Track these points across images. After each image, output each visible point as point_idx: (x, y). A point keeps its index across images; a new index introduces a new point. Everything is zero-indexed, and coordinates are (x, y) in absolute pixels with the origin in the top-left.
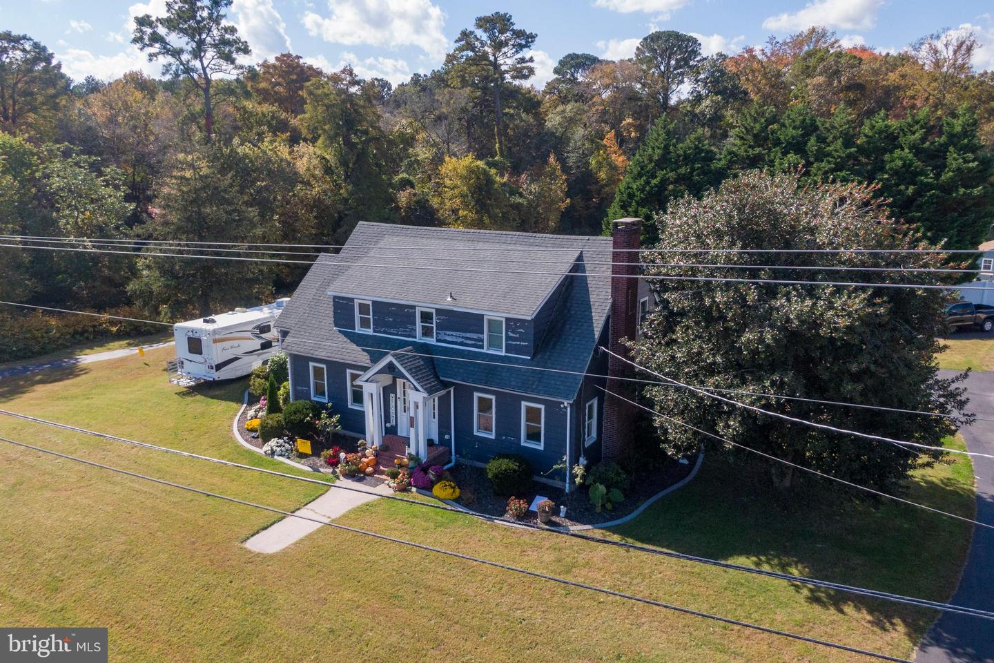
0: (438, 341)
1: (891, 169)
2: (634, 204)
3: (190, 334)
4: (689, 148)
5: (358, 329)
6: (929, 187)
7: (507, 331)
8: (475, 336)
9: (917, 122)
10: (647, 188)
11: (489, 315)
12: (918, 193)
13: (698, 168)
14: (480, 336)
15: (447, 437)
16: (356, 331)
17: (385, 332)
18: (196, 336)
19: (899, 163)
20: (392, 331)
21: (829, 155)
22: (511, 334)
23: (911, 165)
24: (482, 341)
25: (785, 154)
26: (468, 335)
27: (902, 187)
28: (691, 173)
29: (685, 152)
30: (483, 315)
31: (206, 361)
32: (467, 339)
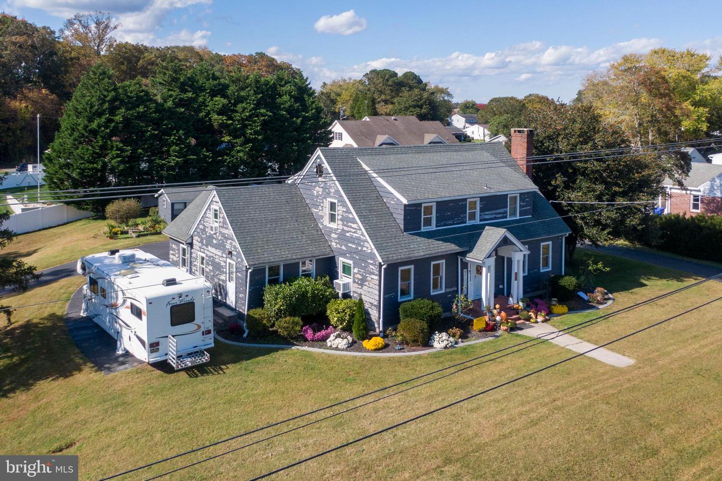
0: (481, 220)
1: (284, 108)
5: (424, 229)
8: (502, 210)
10: (112, 125)
11: (510, 194)
14: (505, 209)
15: (501, 286)
16: (422, 230)
17: (445, 225)
19: (288, 104)
20: (450, 222)
21: (245, 98)
22: (522, 204)
24: (506, 213)
25: (212, 97)
26: (498, 211)
27: (294, 119)
28: (147, 111)
30: (507, 195)
31: (199, 327)
32: (496, 214)
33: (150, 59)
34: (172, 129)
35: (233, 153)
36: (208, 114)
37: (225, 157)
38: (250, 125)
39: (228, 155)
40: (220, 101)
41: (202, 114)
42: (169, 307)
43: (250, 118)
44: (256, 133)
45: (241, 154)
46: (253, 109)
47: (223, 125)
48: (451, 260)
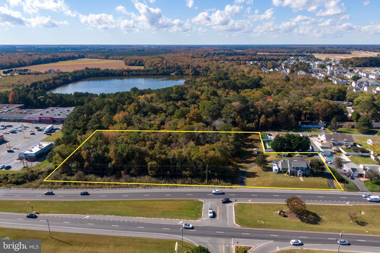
0: (301, 169)
7: (305, 168)
48: (296, 172)
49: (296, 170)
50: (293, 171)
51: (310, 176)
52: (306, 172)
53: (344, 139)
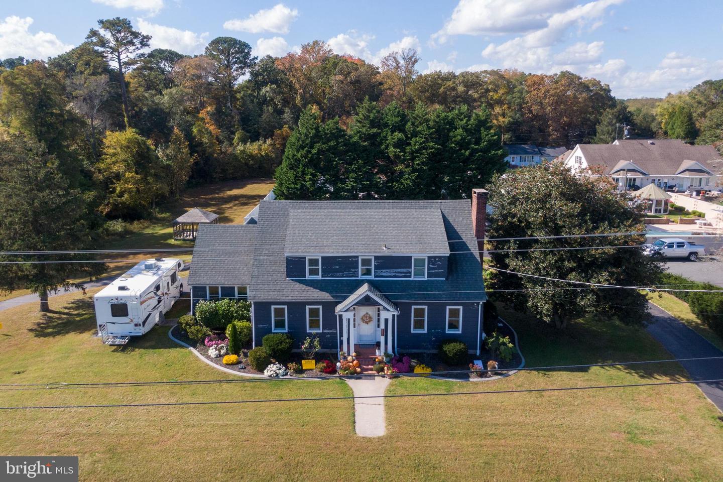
0: (375, 277)
1: (455, 141)
2: (301, 166)
3: (115, 302)
4: (334, 129)
5: (308, 277)
6: (477, 151)
7: (428, 264)
8: (405, 270)
9: (462, 114)
10: (310, 156)
11: (415, 256)
12: (471, 154)
13: (342, 142)
14: (409, 270)
16: (307, 278)
17: (333, 276)
18: (123, 302)
19: (459, 137)
20: (338, 275)
21: (420, 132)
22: (431, 266)
23: (465, 139)
24: (411, 273)
25: (393, 132)
26: (399, 270)
27: (463, 151)
28: (337, 144)
29: (331, 132)
30: (411, 257)
31: (132, 321)
32: (399, 272)
33: (449, 86)
34: (354, 159)
35: (402, 180)
36: (387, 147)
37: (395, 184)
38: (418, 157)
39: (397, 181)
40: (398, 135)
41: (383, 147)
42: (110, 304)
43: (418, 151)
44: (423, 163)
45: (408, 181)
46: (424, 142)
47: (397, 157)
48: (329, 307)
49: (326, 297)
50: (296, 308)
51: (487, 353)
52: (437, 312)
53: (679, 163)
